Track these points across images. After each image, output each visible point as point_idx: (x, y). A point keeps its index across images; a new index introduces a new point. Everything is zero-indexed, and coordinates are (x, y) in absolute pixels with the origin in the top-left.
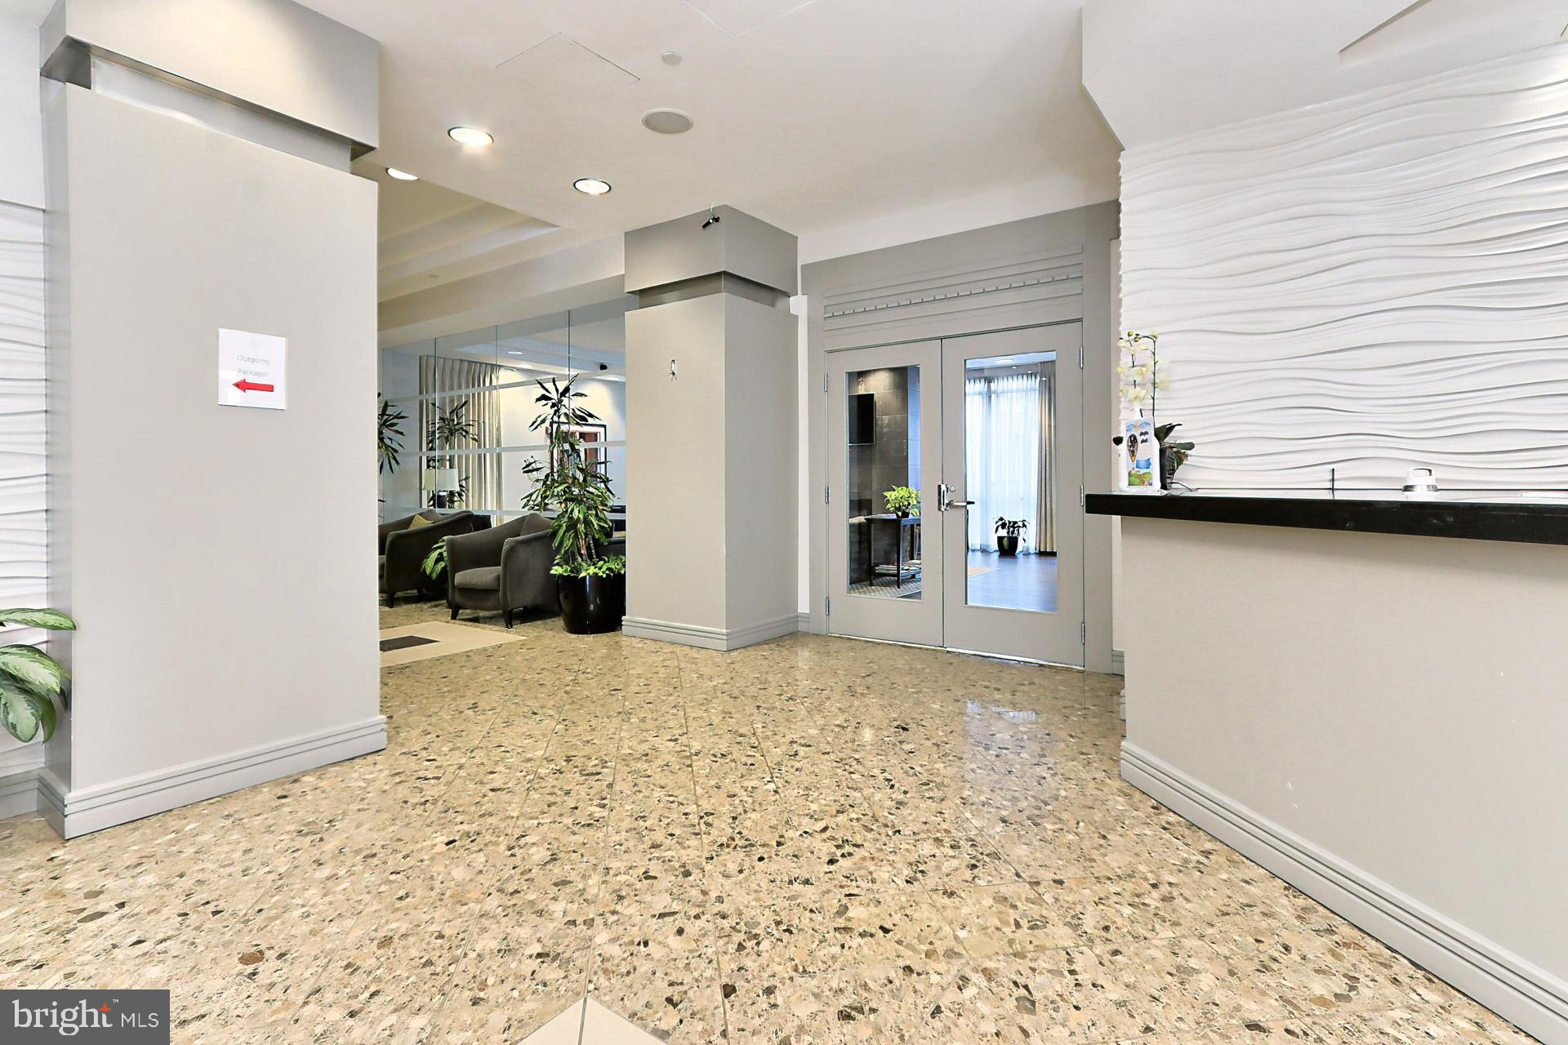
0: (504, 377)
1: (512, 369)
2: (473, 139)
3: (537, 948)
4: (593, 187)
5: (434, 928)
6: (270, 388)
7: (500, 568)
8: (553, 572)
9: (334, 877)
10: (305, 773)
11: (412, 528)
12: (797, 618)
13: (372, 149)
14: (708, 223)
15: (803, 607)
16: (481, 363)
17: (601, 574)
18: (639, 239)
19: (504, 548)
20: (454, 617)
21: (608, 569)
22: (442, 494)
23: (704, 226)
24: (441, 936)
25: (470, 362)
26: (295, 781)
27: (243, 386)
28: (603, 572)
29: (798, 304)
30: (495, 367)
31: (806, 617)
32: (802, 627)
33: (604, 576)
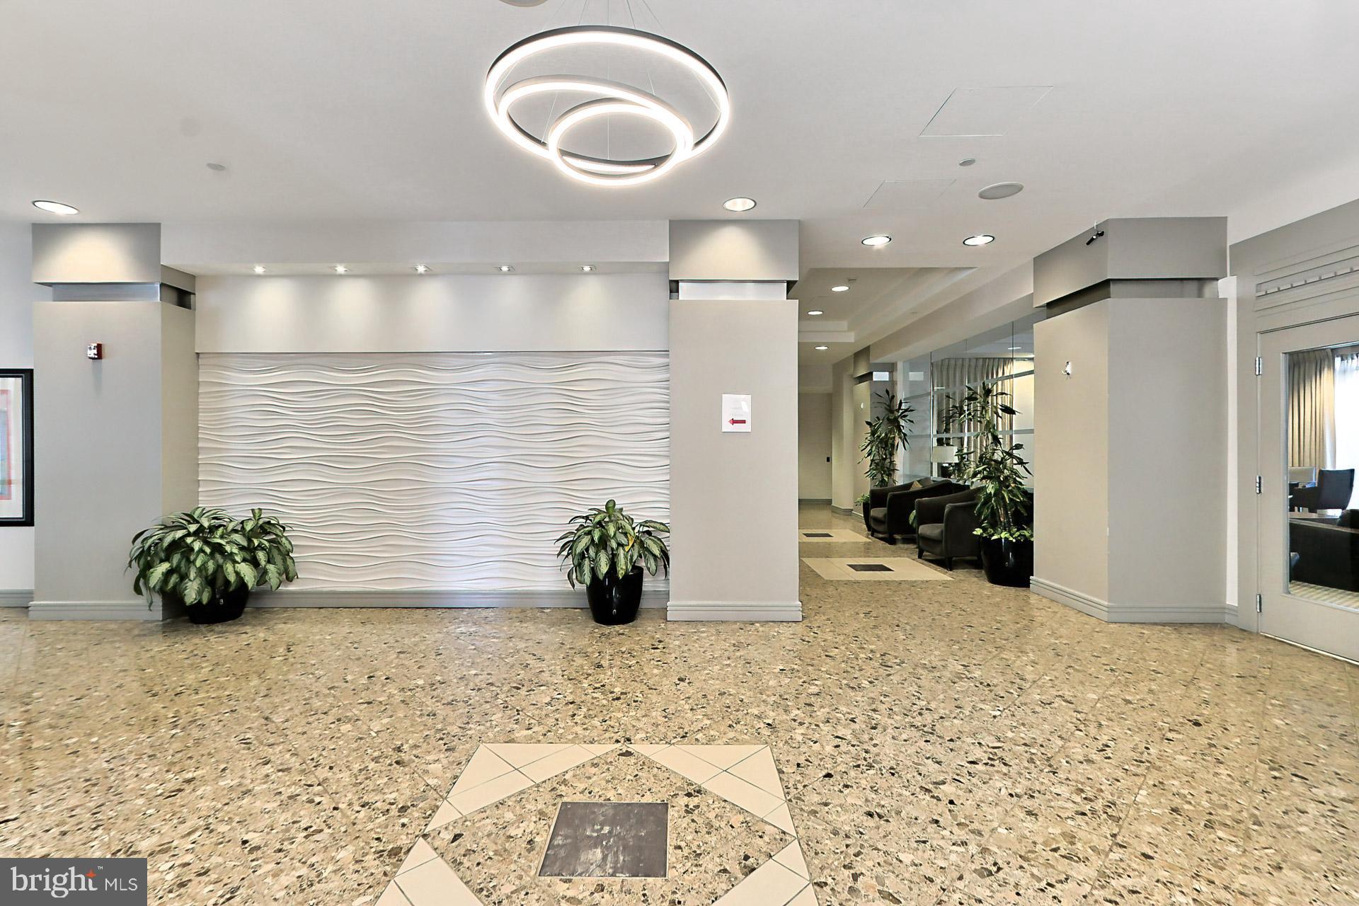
0: (1017, 367)
1: (1024, 359)
2: (878, 242)
3: (770, 721)
4: (980, 241)
5: (743, 697)
6: (744, 422)
7: (943, 525)
8: (975, 533)
9: (729, 665)
10: (757, 622)
11: (911, 490)
12: (1224, 609)
13: (796, 281)
14: (1092, 239)
15: (1232, 599)
16: (994, 359)
17: (1011, 539)
18: (1043, 262)
19: (946, 510)
20: (920, 557)
21: (1020, 535)
22: (944, 465)
23: (1088, 244)
24: (741, 701)
25: (984, 359)
26: (753, 624)
27: (734, 422)
28: (1015, 538)
29: (1228, 287)
30: (1007, 360)
31: (1231, 608)
32: (1228, 619)
33: (1014, 541)
